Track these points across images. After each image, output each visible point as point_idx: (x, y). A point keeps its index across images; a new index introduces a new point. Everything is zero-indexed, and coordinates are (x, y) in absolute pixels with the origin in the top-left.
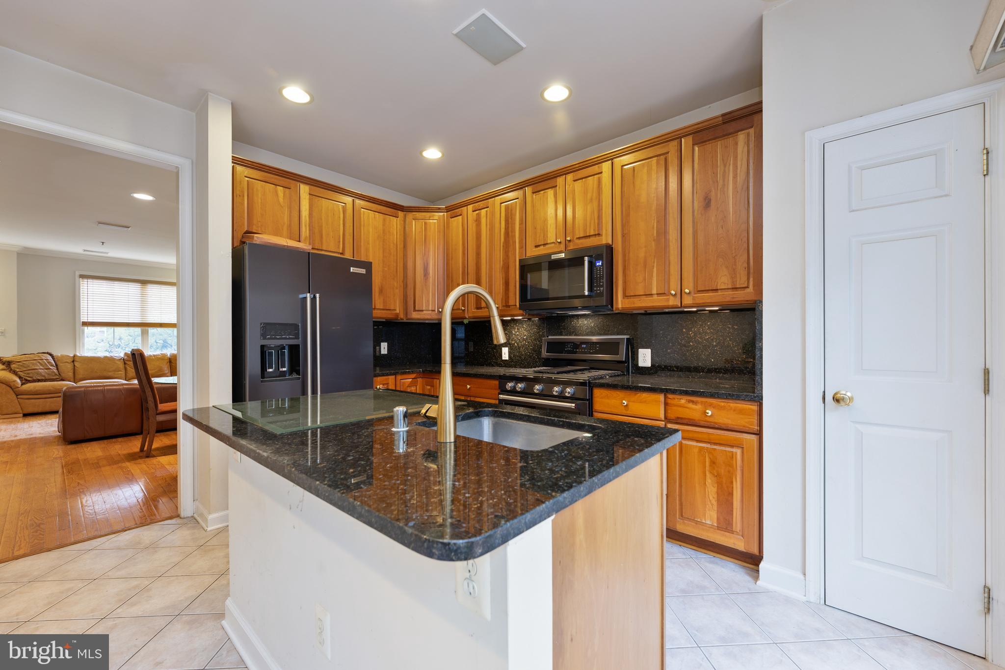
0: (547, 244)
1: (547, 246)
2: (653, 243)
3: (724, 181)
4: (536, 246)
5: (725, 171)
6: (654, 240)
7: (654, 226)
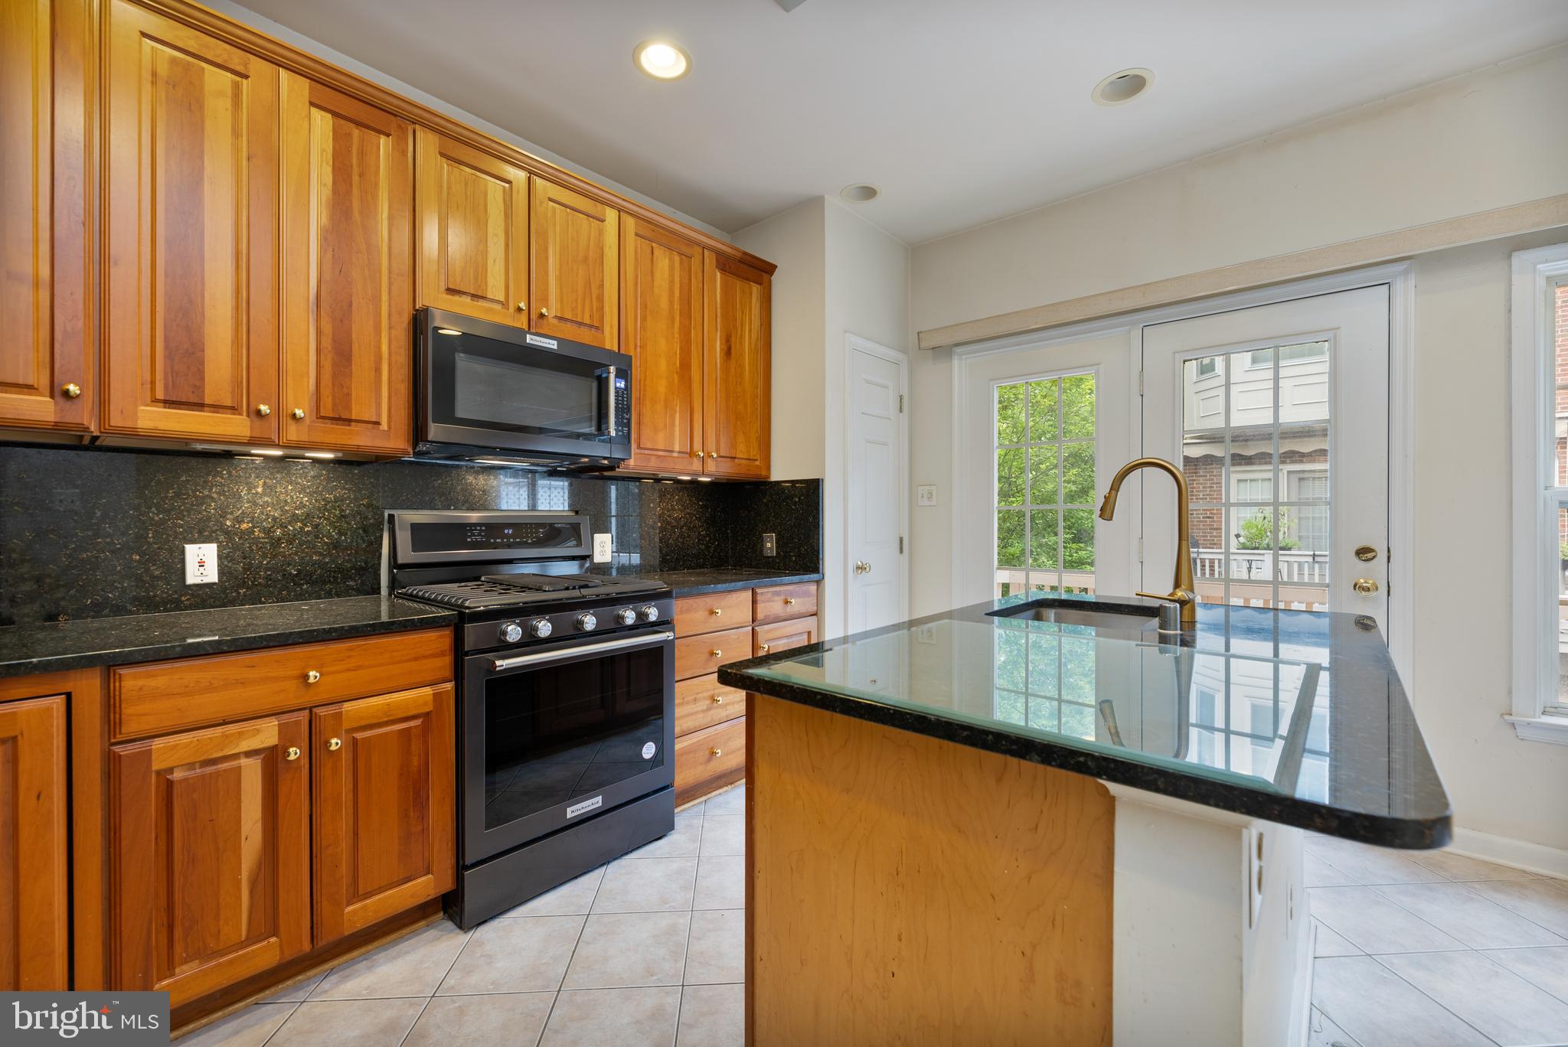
0: (483, 298)
1: (481, 303)
2: (676, 376)
3: (742, 331)
4: (451, 291)
5: (742, 318)
6: (677, 373)
7: (676, 352)
